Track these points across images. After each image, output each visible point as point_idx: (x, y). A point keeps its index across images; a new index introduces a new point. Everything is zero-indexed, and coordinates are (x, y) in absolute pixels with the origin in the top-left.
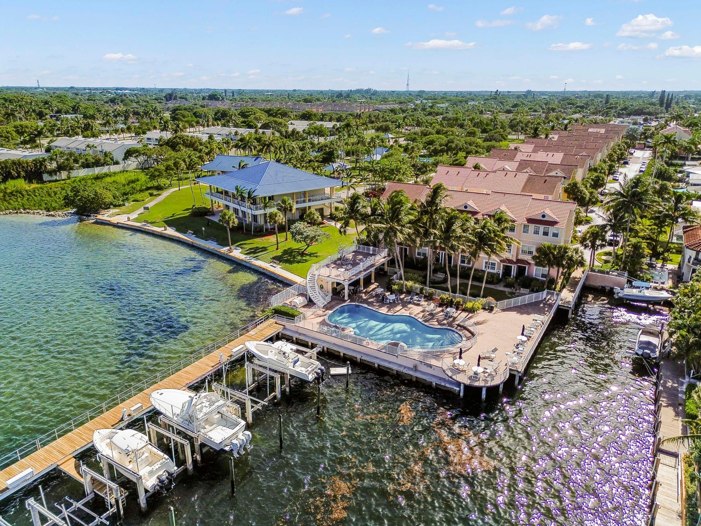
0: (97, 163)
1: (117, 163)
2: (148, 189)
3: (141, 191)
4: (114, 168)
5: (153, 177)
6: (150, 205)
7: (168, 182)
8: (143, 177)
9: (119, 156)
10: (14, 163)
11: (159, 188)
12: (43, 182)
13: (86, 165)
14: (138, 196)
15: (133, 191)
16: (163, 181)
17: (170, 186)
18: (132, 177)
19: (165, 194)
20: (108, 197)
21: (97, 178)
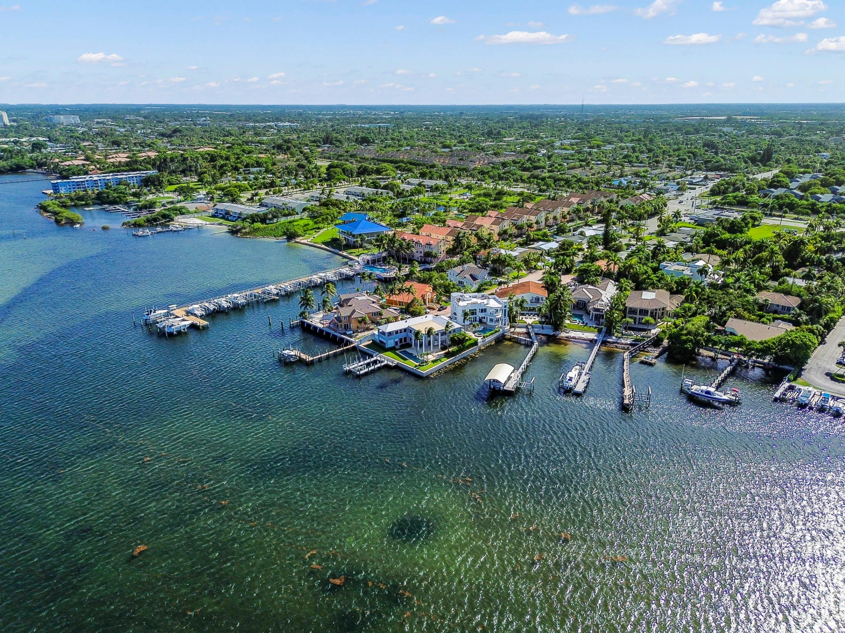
0: (289, 214)
1: (297, 214)
2: (314, 229)
3: (311, 230)
4: (297, 217)
5: (316, 223)
6: (315, 236)
7: (323, 225)
8: (311, 223)
9: (299, 210)
10: (256, 215)
11: (319, 228)
12: (268, 224)
13: (285, 215)
14: (310, 232)
15: (308, 230)
16: (321, 225)
17: (324, 227)
18: (306, 222)
19: (322, 231)
20: (300, 232)
21: (290, 222)
